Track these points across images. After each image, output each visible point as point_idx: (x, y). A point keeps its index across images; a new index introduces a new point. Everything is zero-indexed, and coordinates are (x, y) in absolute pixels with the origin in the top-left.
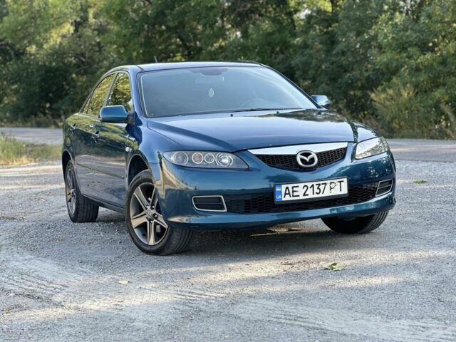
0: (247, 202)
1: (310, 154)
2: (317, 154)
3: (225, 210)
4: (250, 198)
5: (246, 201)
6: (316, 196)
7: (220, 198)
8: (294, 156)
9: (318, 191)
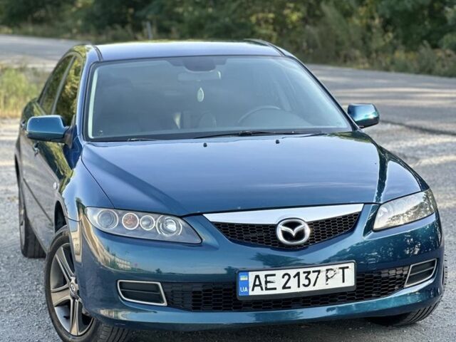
0: (196, 295)
1: (298, 224)
2: (310, 224)
3: (165, 304)
4: (200, 289)
5: (194, 292)
6: (302, 289)
7: (157, 286)
8: (274, 227)
9: (306, 282)
